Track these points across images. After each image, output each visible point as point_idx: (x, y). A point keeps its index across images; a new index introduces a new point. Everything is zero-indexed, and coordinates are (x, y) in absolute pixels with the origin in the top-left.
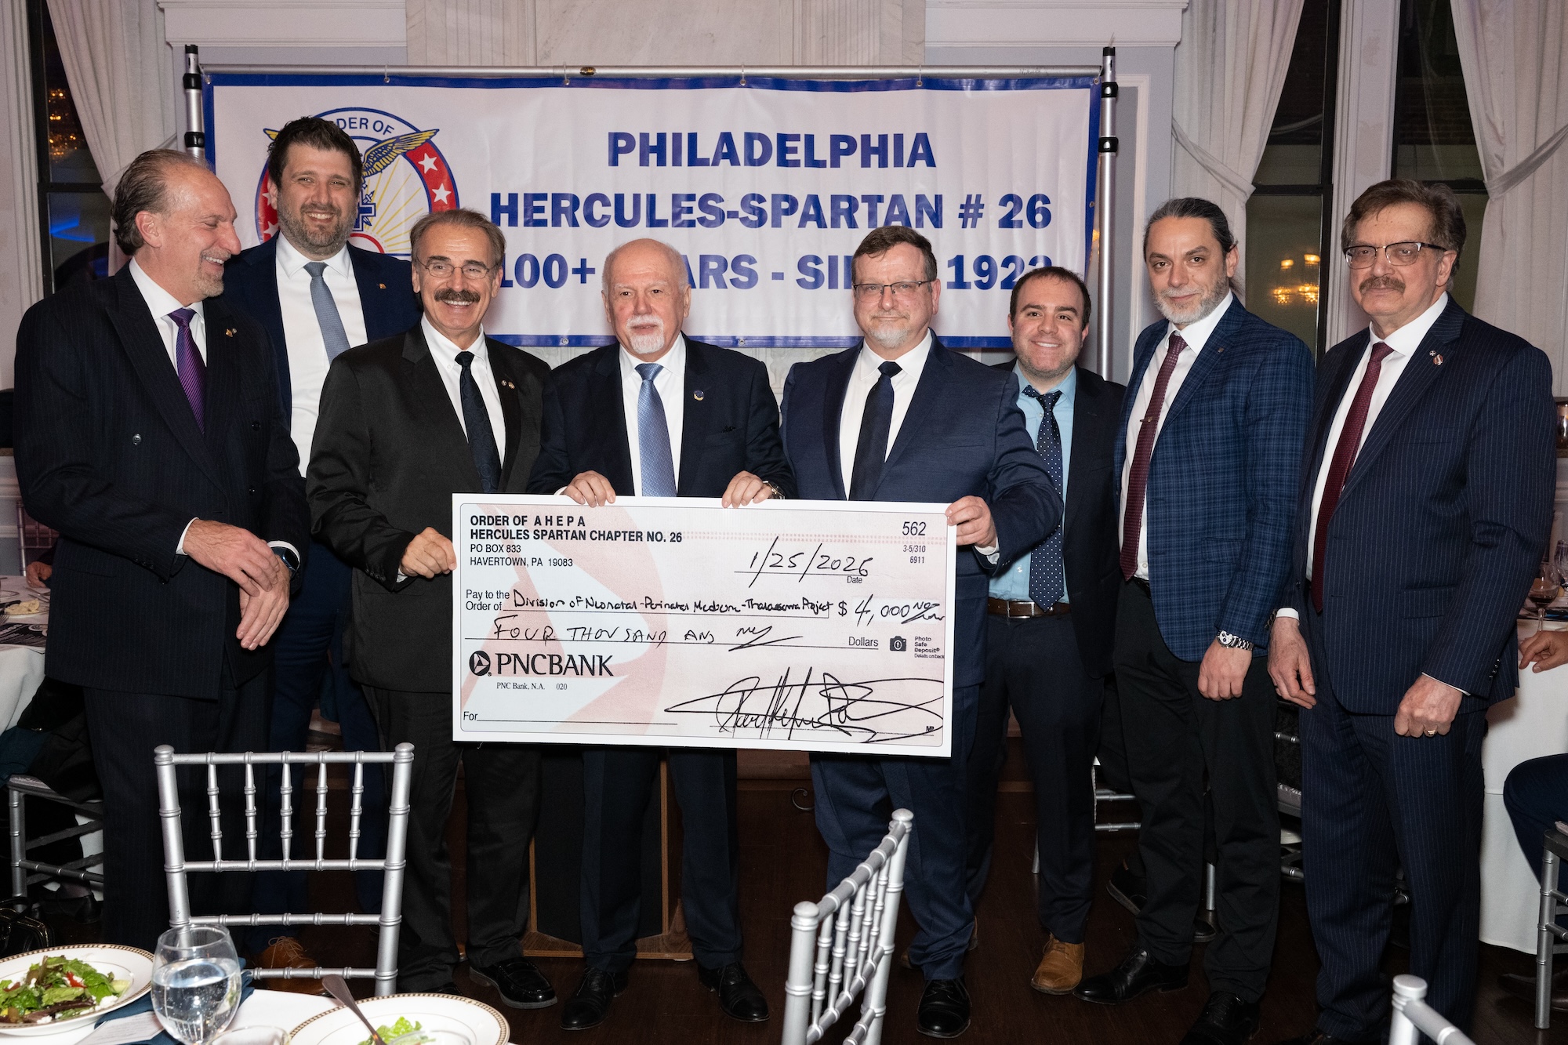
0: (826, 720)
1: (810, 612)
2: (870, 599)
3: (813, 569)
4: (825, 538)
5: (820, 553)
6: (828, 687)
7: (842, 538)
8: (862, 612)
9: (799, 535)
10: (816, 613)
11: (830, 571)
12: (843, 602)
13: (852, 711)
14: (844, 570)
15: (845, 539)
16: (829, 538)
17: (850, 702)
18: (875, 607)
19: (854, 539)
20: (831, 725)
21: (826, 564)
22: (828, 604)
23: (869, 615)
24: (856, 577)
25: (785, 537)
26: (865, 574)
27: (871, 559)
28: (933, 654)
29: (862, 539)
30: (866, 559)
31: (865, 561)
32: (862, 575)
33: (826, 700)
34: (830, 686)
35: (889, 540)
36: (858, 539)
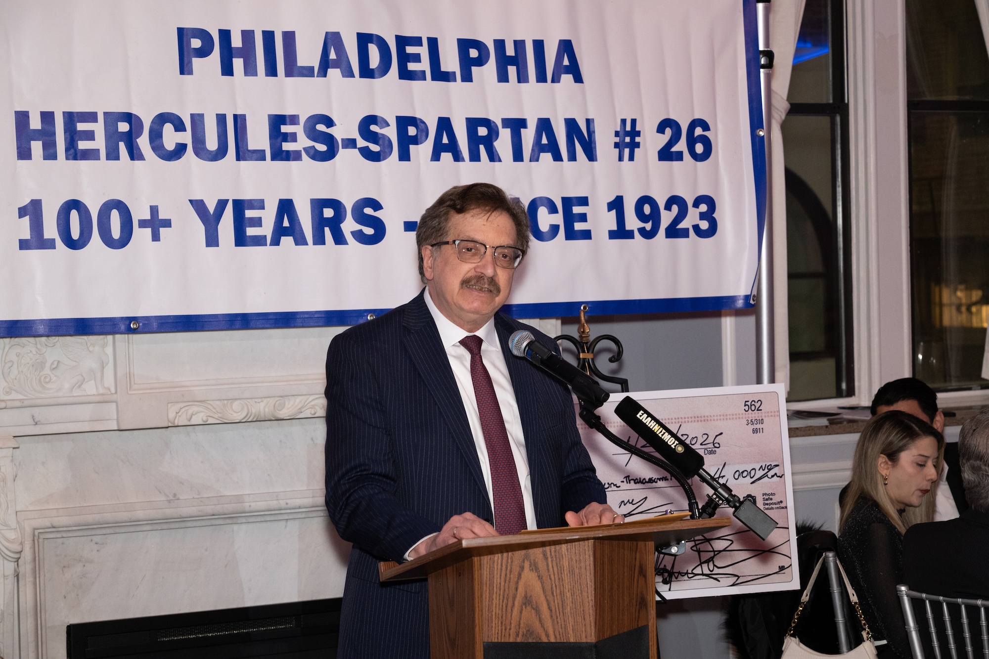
0: (698, 571)
2: (724, 466)
4: (683, 420)
5: (682, 433)
6: (697, 542)
7: (696, 419)
8: (718, 478)
13: (719, 561)
14: (701, 444)
15: (699, 419)
16: (686, 420)
17: (716, 553)
18: (728, 472)
19: (706, 418)
20: (703, 574)
23: (725, 479)
24: (711, 449)
26: (718, 446)
27: (721, 434)
28: (778, 506)
29: (712, 418)
30: (718, 434)
31: (717, 436)
32: (716, 447)
33: (697, 553)
34: (699, 542)
35: (734, 417)
36: (709, 419)
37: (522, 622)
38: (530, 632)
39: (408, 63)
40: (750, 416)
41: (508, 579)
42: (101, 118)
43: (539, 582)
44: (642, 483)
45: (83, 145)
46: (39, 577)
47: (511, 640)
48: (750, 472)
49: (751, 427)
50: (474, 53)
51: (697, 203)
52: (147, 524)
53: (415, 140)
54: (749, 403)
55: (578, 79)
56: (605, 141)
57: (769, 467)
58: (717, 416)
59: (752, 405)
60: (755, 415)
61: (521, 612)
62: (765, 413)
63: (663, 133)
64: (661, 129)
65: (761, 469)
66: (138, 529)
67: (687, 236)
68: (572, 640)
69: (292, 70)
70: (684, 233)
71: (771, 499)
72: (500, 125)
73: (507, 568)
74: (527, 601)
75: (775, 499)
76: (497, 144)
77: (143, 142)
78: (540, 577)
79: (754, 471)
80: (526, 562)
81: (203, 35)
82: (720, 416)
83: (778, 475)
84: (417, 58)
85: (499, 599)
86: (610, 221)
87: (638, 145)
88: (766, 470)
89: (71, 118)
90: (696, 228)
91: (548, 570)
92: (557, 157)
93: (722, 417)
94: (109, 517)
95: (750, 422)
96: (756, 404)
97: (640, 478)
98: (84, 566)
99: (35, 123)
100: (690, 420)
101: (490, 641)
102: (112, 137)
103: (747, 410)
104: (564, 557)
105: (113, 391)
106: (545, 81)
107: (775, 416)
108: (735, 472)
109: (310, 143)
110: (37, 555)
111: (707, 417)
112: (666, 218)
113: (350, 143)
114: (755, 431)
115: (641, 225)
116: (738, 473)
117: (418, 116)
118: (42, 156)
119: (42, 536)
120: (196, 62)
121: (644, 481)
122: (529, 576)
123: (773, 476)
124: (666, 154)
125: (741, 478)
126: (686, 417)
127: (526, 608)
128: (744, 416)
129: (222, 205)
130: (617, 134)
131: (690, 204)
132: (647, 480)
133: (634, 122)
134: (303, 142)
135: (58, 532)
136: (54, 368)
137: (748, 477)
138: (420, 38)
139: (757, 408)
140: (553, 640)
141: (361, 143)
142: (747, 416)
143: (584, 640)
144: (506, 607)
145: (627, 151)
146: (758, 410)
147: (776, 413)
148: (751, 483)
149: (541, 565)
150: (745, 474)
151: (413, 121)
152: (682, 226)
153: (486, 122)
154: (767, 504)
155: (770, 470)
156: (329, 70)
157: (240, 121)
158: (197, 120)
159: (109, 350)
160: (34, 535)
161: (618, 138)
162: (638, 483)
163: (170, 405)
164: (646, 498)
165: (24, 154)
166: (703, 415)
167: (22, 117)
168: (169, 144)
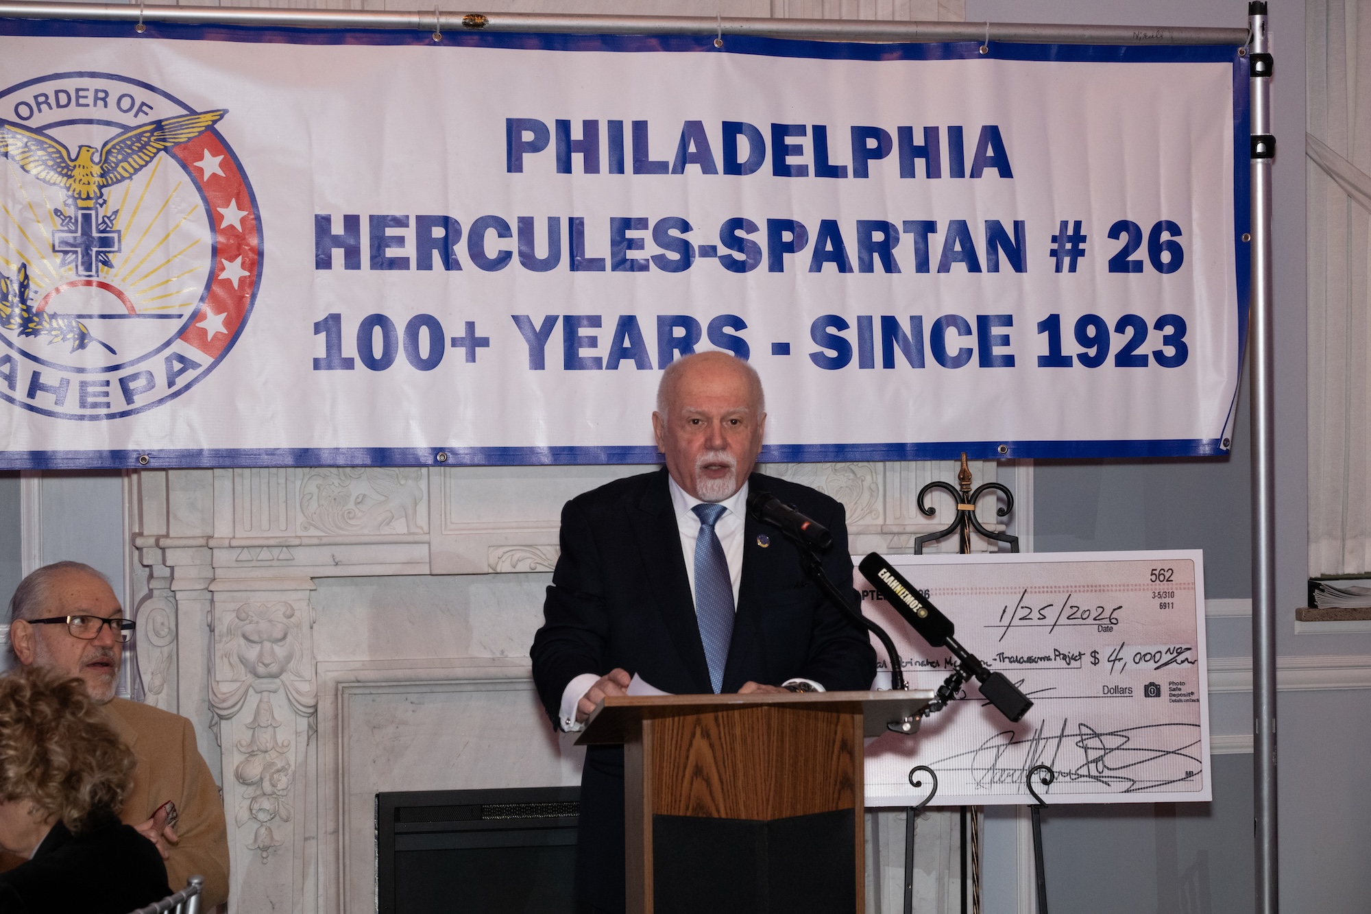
0: (1084, 771)
1: (1061, 663)
2: (1122, 646)
3: (1063, 620)
4: (1074, 589)
5: (1069, 604)
6: (1084, 737)
7: (1090, 589)
8: (1114, 661)
9: (1047, 587)
10: (1069, 664)
11: (1081, 621)
12: (1095, 652)
13: (1110, 760)
14: (1095, 619)
15: (1093, 589)
16: (1078, 589)
17: (1107, 751)
18: (1127, 654)
19: (1102, 588)
20: (1089, 776)
21: (1075, 615)
22: (1080, 654)
23: (1122, 662)
24: (1106, 626)
25: (1034, 590)
26: (1116, 621)
27: (1120, 607)
28: (1188, 698)
29: (1110, 588)
30: (1116, 607)
31: (1114, 610)
32: (1112, 623)
33: (1083, 751)
34: (1086, 737)
35: (1138, 587)
36: (1106, 589)
37: (692, 794)
38: (700, 806)
39: (786, 157)
40: (1158, 587)
41: (679, 745)
42: (413, 222)
43: (711, 751)
44: (1019, 662)
45: (391, 252)
46: (343, 737)
47: (681, 814)
48: (1155, 655)
49: (1158, 601)
50: (872, 143)
51: (1159, 325)
52: (467, 684)
53: (790, 248)
54: (1157, 572)
55: (1006, 172)
56: (1037, 248)
57: (1178, 651)
58: (1116, 585)
59: (1161, 575)
60: (1164, 587)
61: (692, 784)
62: (1177, 584)
63: (1118, 238)
64: (1114, 233)
65: (1169, 652)
66: (459, 689)
67: (1146, 365)
68: (743, 817)
69: (643, 165)
70: (1142, 361)
71: (1180, 689)
72: (900, 228)
73: (678, 734)
74: (698, 771)
75: (1185, 689)
76: (896, 252)
77: (461, 250)
78: (711, 746)
79: (1159, 654)
80: (698, 728)
81: (538, 127)
82: (1120, 586)
83: (1189, 661)
84: (798, 150)
85: (670, 768)
86: (1041, 344)
87: (1082, 253)
88: (1175, 654)
89: (379, 223)
90: (1159, 356)
91: (720, 738)
92: (974, 267)
93: (1122, 588)
94: (422, 673)
95: (1156, 594)
96: (1165, 573)
97: (1017, 657)
98: (397, 727)
99: (338, 228)
100: (1082, 589)
101: (659, 813)
102: (424, 243)
103: (1154, 580)
104: (737, 724)
105: (426, 529)
106: (963, 176)
107: (1188, 588)
108: (1136, 655)
109: (659, 251)
110: (340, 711)
111: (1104, 586)
112: (1117, 342)
113: (709, 251)
114: (1163, 606)
115: (1083, 350)
116: (1139, 656)
117: (795, 218)
118: (344, 265)
119: (347, 691)
120: (527, 158)
121: (1021, 660)
122: (700, 743)
123: (1182, 662)
124: (1119, 264)
125: (1142, 662)
126: (1077, 585)
127: (697, 778)
128: (1150, 587)
129: (550, 322)
130: (1054, 239)
131: (1150, 324)
132: (1025, 659)
133: (1078, 224)
134: (652, 248)
135: (365, 687)
136: (359, 503)
137: (1152, 661)
138: (804, 126)
139: (1166, 578)
140: (723, 816)
141: (723, 250)
142: (1154, 587)
143: (756, 818)
144: (677, 776)
145: (1067, 261)
146: (1167, 581)
147: (1191, 586)
148: (1157, 669)
149: (714, 732)
150: (1148, 657)
151: (789, 225)
152: (1139, 351)
153: (884, 226)
154: (1174, 695)
155: (1179, 654)
156: (688, 166)
157: (576, 226)
158: (527, 225)
159: (423, 484)
160: (337, 689)
161: (1057, 244)
162: (1014, 662)
163: (492, 549)
164: (1023, 680)
165: (323, 263)
166: (1098, 584)
167: (322, 223)
168: (491, 252)
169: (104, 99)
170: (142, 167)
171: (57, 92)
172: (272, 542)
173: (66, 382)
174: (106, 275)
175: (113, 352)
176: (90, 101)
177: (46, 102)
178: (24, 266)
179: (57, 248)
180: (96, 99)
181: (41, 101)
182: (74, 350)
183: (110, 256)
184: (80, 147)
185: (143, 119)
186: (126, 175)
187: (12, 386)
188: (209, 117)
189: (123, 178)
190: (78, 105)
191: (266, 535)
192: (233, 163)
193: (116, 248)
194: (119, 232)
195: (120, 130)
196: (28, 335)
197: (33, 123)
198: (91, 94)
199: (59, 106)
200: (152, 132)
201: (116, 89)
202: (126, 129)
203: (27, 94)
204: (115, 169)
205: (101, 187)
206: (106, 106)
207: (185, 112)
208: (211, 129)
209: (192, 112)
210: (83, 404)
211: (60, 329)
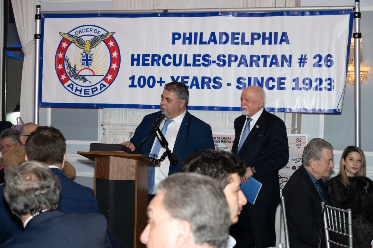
37: (101, 174)
39: (234, 40)
41: (99, 164)
42: (151, 56)
43: (103, 165)
45: (146, 62)
47: (100, 178)
50: (256, 36)
51: (326, 80)
53: (233, 61)
55: (288, 43)
56: (295, 61)
63: (316, 59)
64: (315, 57)
69: (202, 43)
70: (321, 89)
72: (261, 57)
76: (259, 62)
77: (161, 62)
81: (179, 34)
84: (237, 38)
86: (293, 85)
87: (306, 62)
89: (144, 56)
90: (326, 88)
92: (278, 66)
99: (136, 57)
102: (153, 60)
106: (277, 44)
109: (203, 62)
112: (314, 84)
113: (214, 62)
115: (305, 86)
117: (235, 54)
118: (136, 65)
120: (176, 41)
127: (101, 170)
129: (178, 77)
130: (299, 59)
131: (324, 80)
133: (305, 55)
134: (202, 61)
138: (240, 33)
141: (217, 62)
145: (302, 64)
148: (295, 163)
149: (103, 161)
151: (233, 56)
152: (320, 87)
153: (257, 56)
156: (211, 42)
157: (186, 56)
158: (175, 56)
165: (132, 64)
167: (133, 56)
168: (167, 62)
169: (92, 30)
170: (98, 44)
171: (83, 29)
172: (120, 124)
173: (82, 89)
174: (90, 67)
175: (90, 83)
176: (89, 31)
177: (81, 31)
178: (75, 65)
179: (82, 61)
180: (90, 30)
181: (80, 31)
182: (83, 82)
183: (91, 63)
184: (87, 40)
185: (99, 34)
186: (95, 46)
187: (72, 90)
188: (112, 34)
189: (94, 47)
190: (87, 32)
191: (120, 123)
192: (116, 43)
193: (92, 61)
194: (93, 58)
195: (94, 37)
196: (75, 79)
197: (78, 36)
198: (89, 29)
199: (83, 32)
200: (100, 37)
201: (94, 28)
202: (96, 36)
203: (77, 30)
204: (93, 45)
205: (90, 49)
206: (92, 32)
207: (107, 33)
208: (112, 36)
209: (108, 33)
210: (85, 94)
211: (81, 78)
